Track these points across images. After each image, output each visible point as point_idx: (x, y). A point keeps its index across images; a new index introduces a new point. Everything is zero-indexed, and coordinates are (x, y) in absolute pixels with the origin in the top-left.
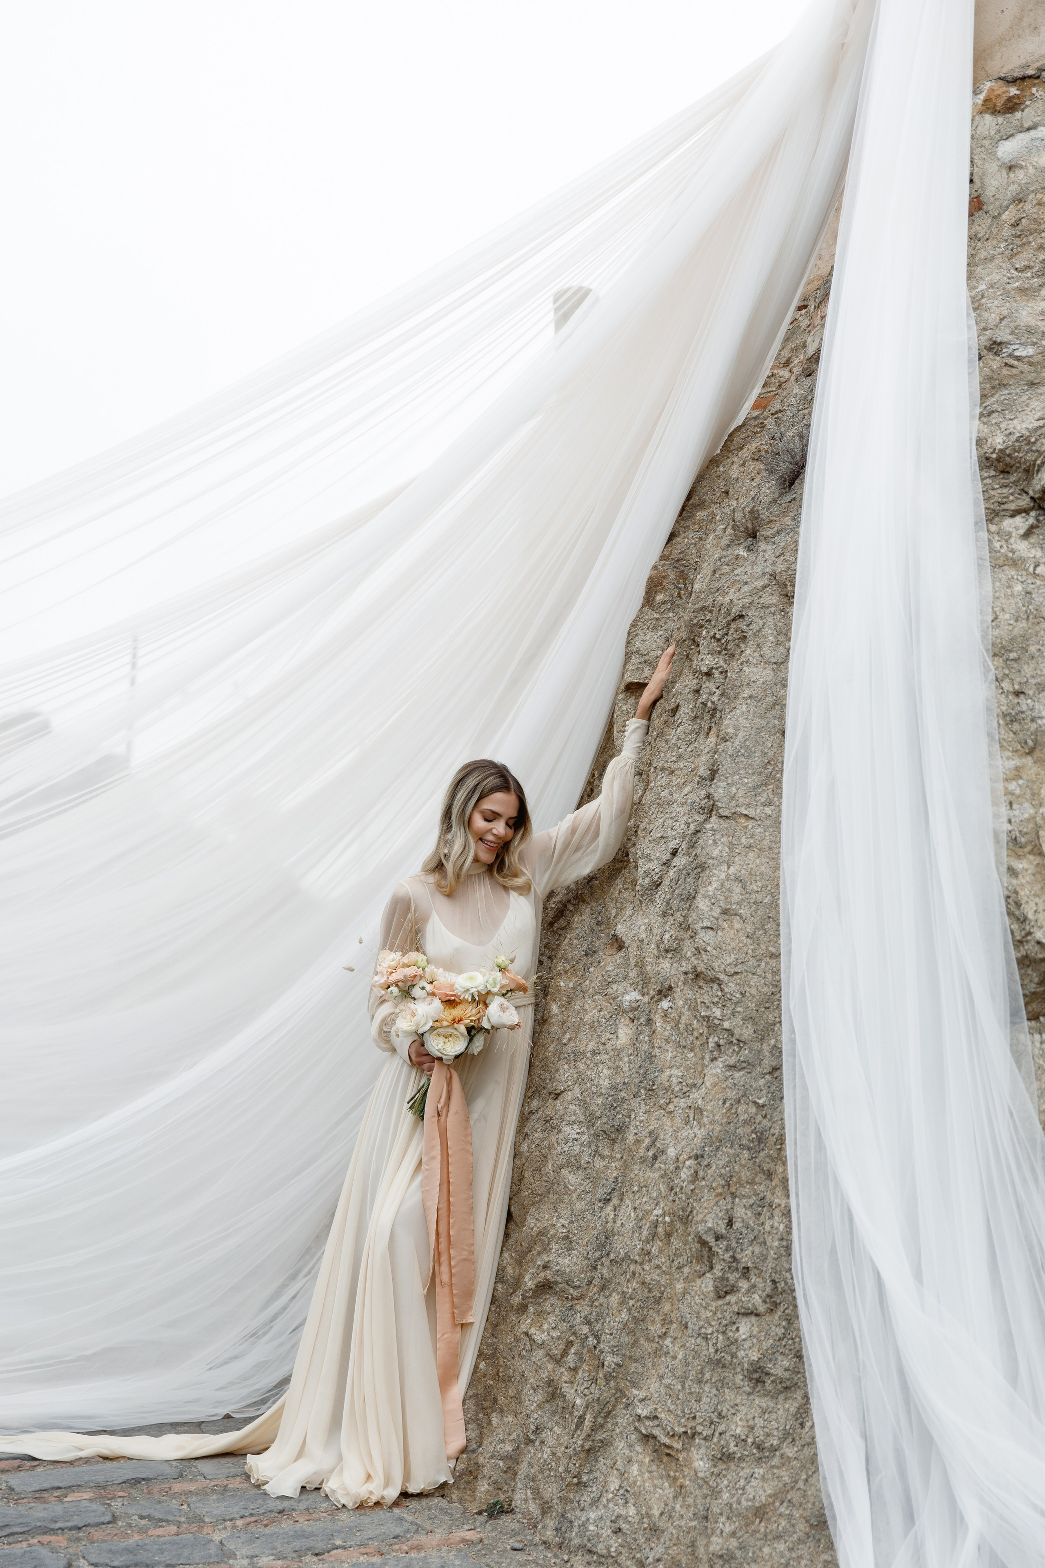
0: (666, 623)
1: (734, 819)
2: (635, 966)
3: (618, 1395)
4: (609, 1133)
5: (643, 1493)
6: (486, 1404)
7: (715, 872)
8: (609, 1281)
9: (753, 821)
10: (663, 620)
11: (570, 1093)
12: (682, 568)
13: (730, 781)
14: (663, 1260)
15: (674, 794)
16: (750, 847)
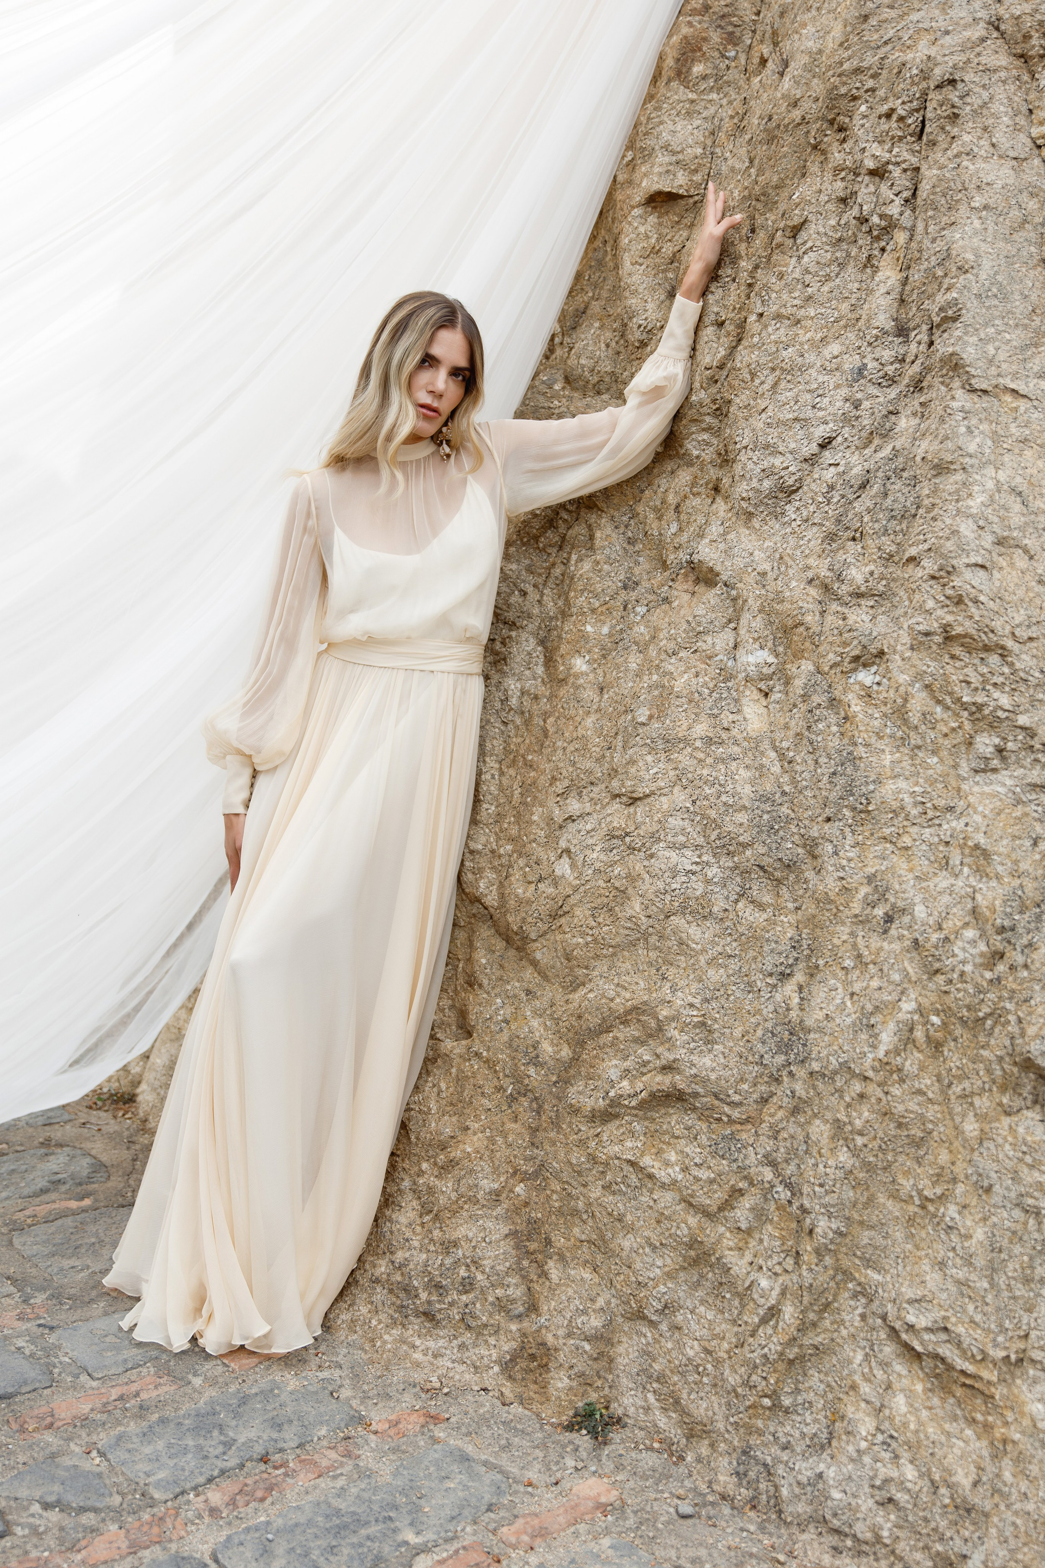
0: (706, 108)
1: (996, 396)
2: (760, 611)
3: (839, 1277)
4: (771, 870)
5: (925, 1443)
6: (533, 1246)
7: (978, 477)
8: (808, 1102)
9: (1026, 400)
10: (703, 103)
11: (663, 799)
12: (730, 29)
13: (983, 336)
14: (929, 1082)
15: (806, 355)
16: (1025, 441)
